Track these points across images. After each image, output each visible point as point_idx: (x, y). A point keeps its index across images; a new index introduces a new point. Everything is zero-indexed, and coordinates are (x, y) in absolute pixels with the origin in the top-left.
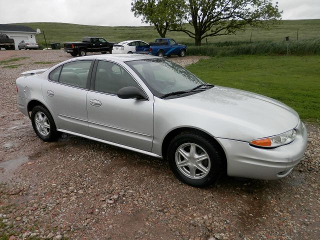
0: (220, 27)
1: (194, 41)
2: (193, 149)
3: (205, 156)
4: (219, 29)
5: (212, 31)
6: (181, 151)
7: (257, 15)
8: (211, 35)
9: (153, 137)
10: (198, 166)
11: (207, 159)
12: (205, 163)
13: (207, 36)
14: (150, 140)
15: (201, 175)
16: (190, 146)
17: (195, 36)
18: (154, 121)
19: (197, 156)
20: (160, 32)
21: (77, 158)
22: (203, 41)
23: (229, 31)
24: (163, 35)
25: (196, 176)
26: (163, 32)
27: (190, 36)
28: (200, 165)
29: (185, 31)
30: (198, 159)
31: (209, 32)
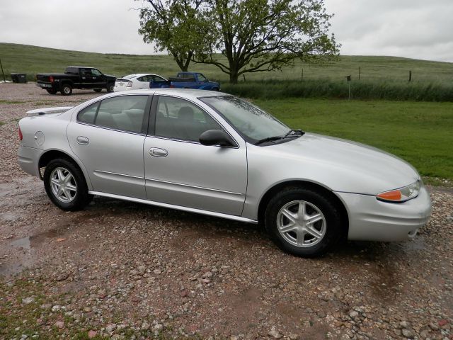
0: (263, 61)
1: (227, 77)
2: (302, 208)
3: (318, 217)
4: (261, 64)
5: (252, 65)
6: (285, 212)
7: (308, 47)
8: (250, 71)
9: (246, 196)
10: (310, 230)
11: (321, 221)
12: (317, 225)
13: (245, 71)
14: (242, 200)
15: (311, 242)
16: (297, 205)
17: (229, 71)
18: (248, 175)
19: (308, 217)
20: (180, 63)
21: (128, 230)
22: (240, 78)
23: (274, 67)
24: (185, 68)
25: (305, 243)
26: (184, 64)
27: (224, 71)
28: (312, 228)
29: (216, 64)
30: (309, 220)
31: (248, 67)
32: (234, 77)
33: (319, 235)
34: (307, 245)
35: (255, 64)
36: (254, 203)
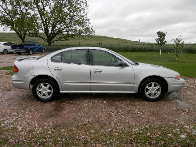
0: (62, 37)
1: (47, 44)
2: (153, 85)
4: (61, 38)
5: (57, 38)
6: (147, 87)
8: (56, 41)
9: (133, 83)
10: (156, 92)
13: (55, 41)
14: (132, 85)
15: (156, 96)
16: (151, 84)
17: (47, 41)
20: (20, 37)
23: (66, 39)
24: (23, 40)
26: (22, 37)
27: (45, 41)
30: (155, 89)
31: (55, 39)
32: (50, 43)
33: (159, 93)
34: (155, 97)
35: (59, 38)
36: (137, 86)
